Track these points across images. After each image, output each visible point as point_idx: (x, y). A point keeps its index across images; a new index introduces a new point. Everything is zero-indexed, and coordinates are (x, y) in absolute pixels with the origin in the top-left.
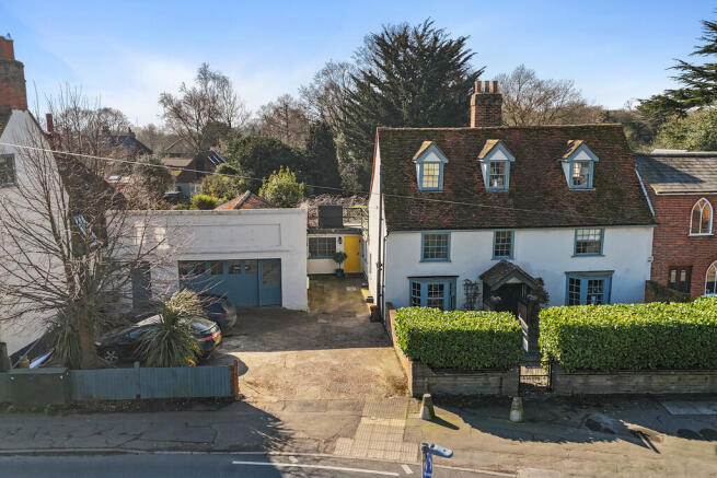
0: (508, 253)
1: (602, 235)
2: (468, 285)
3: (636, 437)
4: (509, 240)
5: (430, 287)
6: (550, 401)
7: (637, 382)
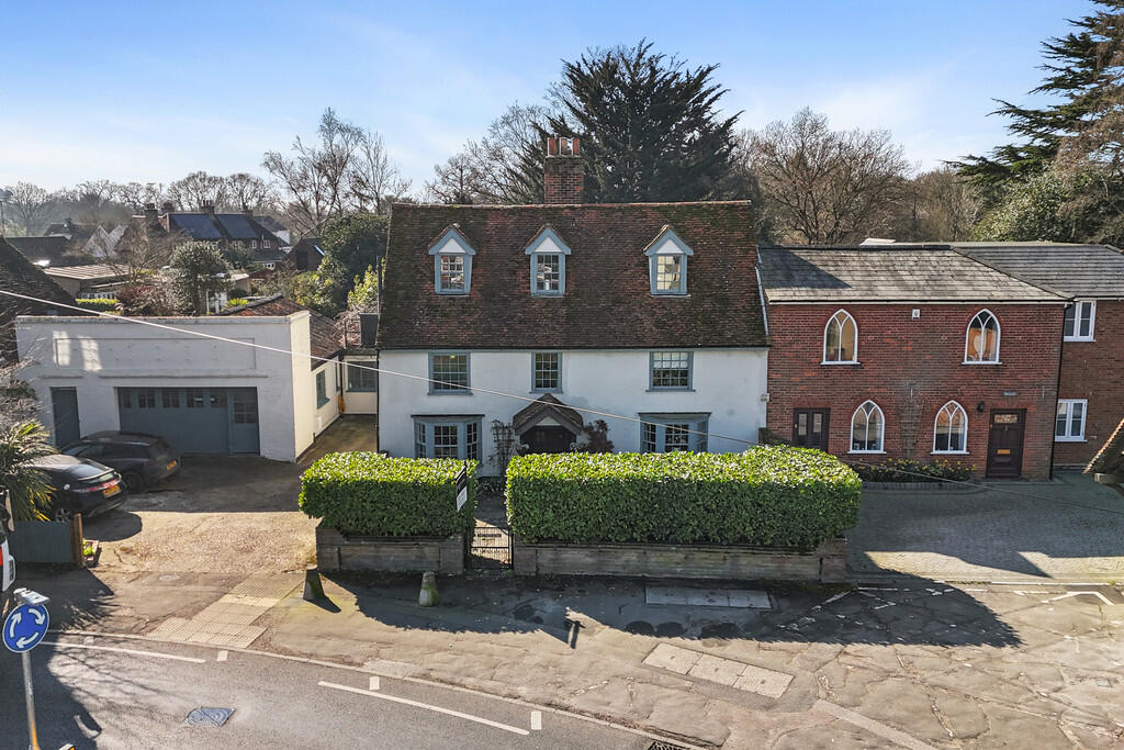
0: (554, 384)
1: (690, 361)
2: (498, 428)
3: (565, 629)
4: (555, 366)
5: (437, 429)
6: (502, 582)
7: (627, 559)
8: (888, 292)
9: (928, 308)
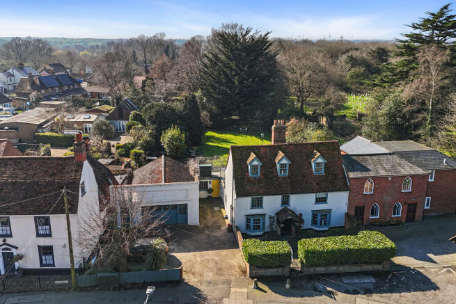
0: (287, 204)
1: (327, 195)
2: (271, 217)
3: (330, 294)
4: (288, 198)
5: (254, 220)
6: (301, 278)
8: (383, 173)
9: (393, 177)
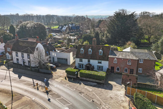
1: (102, 61)
2: (85, 65)
4: (90, 60)
8: (120, 57)
9: (124, 59)
